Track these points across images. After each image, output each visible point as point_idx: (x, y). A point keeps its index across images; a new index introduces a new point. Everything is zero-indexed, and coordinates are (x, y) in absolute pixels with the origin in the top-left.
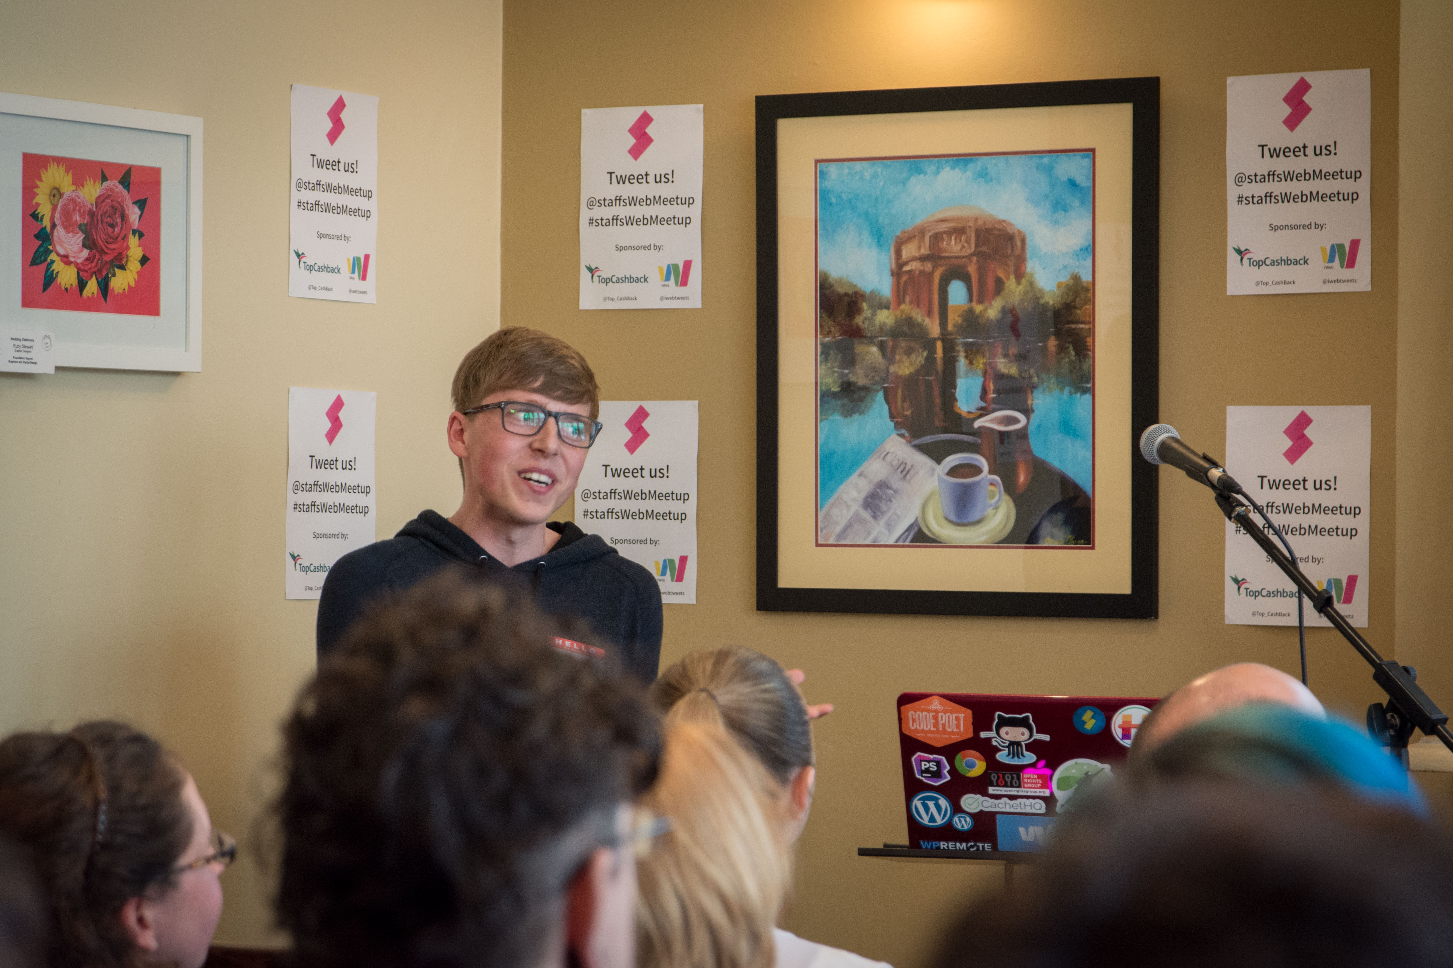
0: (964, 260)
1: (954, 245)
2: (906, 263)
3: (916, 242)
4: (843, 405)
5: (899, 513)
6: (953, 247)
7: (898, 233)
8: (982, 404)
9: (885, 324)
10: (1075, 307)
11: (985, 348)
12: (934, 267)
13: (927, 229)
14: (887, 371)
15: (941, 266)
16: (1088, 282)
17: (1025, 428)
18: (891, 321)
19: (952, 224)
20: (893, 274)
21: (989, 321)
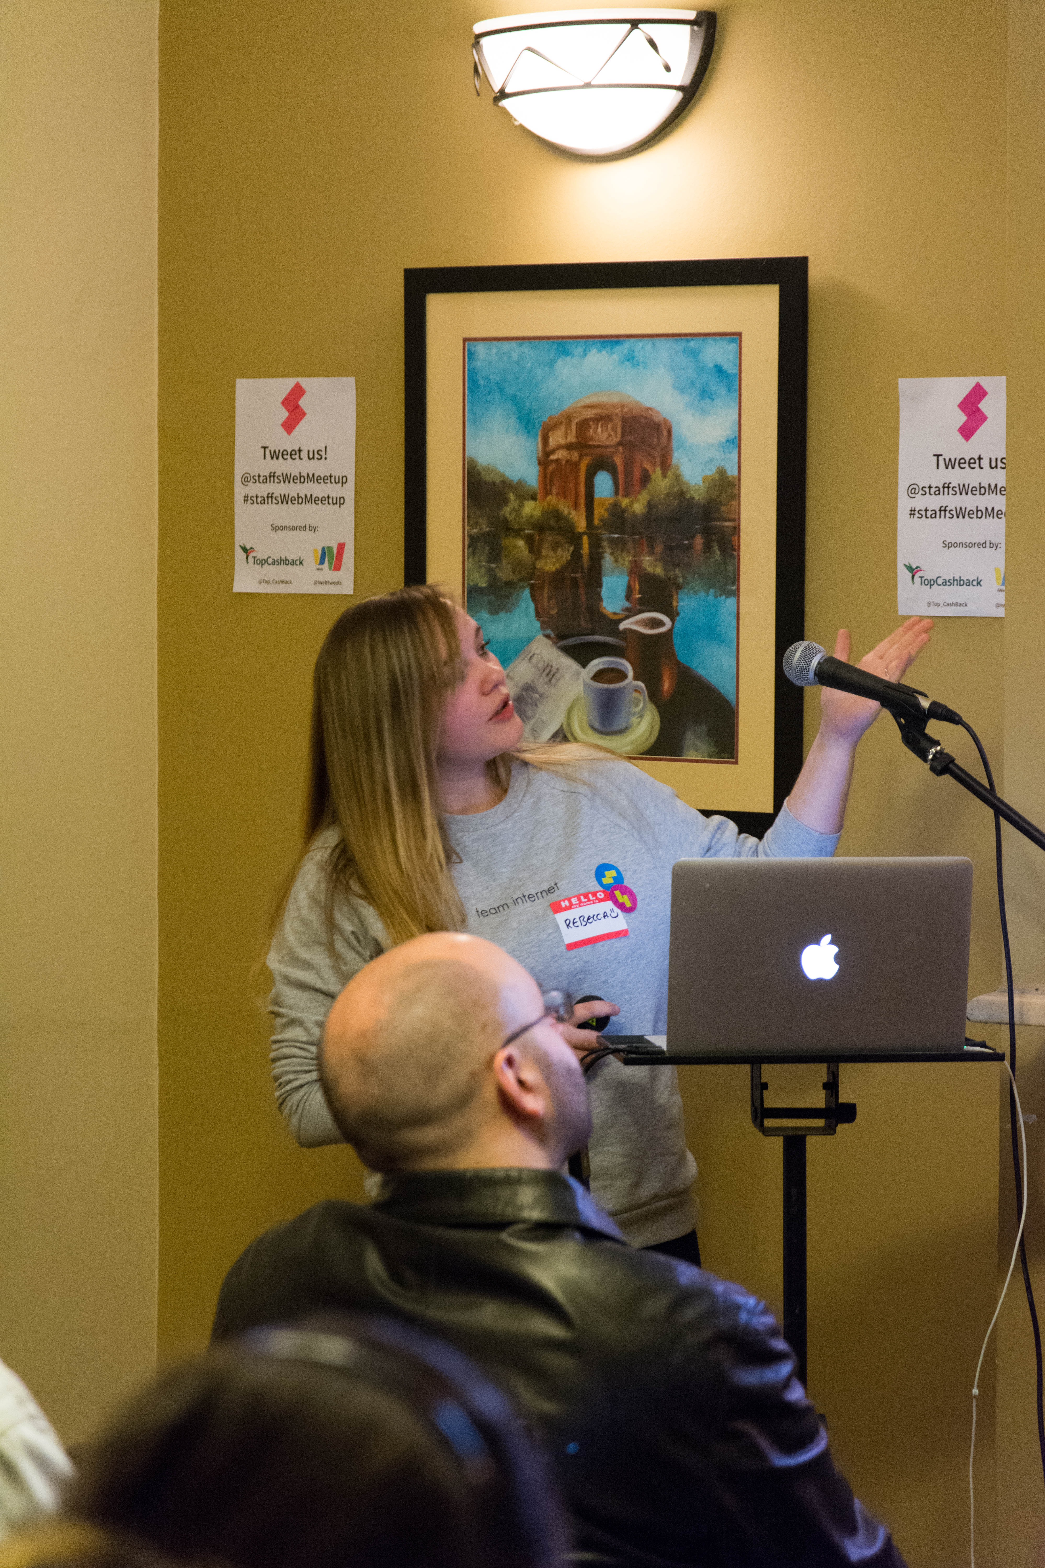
0: (611, 449)
2: (553, 452)
3: (563, 428)
4: (491, 602)
5: (544, 718)
6: (600, 435)
7: (545, 419)
8: (627, 605)
9: (532, 516)
10: (721, 504)
11: (630, 545)
12: (581, 456)
13: (574, 415)
14: (534, 567)
15: (587, 455)
16: (733, 478)
17: (670, 632)
18: (537, 513)
19: (598, 411)
20: (540, 463)
21: (635, 515)
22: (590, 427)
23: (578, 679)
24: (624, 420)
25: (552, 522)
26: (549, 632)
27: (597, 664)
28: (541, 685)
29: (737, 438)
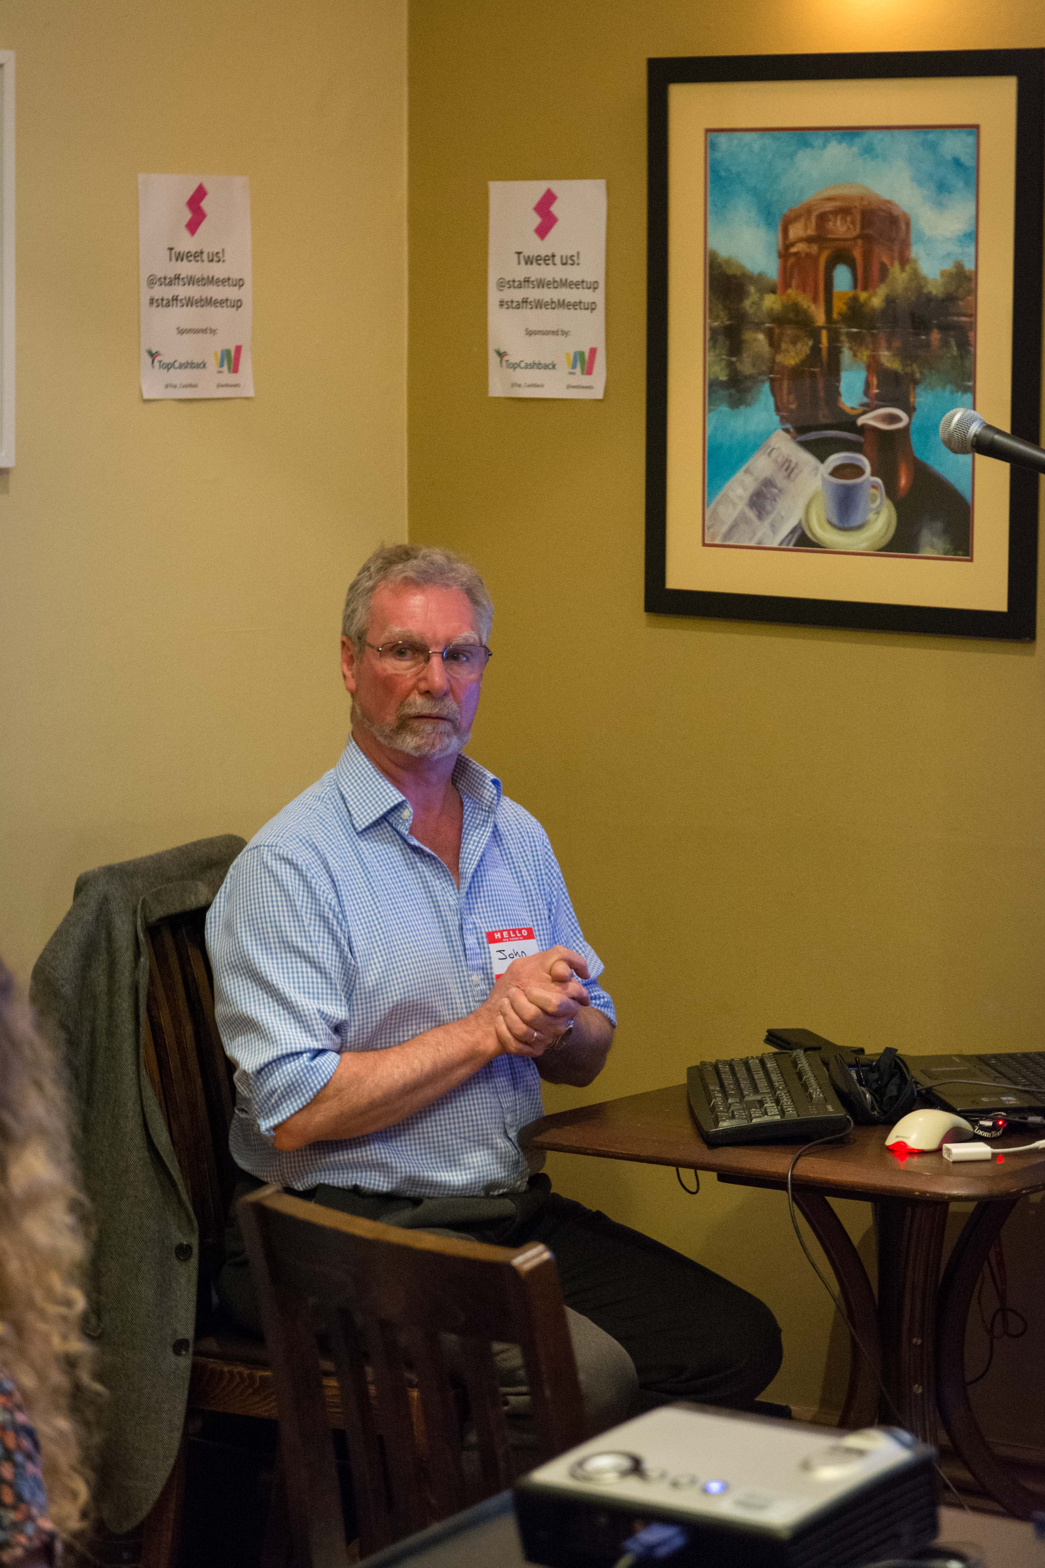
0: (849, 242)
2: (793, 245)
3: (803, 221)
4: (730, 396)
5: (783, 513)
6: (840, 228)
7: (785, 211)
8: (866, 400)
9: (772, 309)
10: (957, 299)
11: (868, 339)
12: (821, 249)
13: (814, 207)
14: (774, 361)
15: (826, 248)
16: (970, 272)
17: (906, 429)
18: (777, 307)
19: (838, 204)
20: (780, 256)
21: (873, 310)
22: (829, 220)
23: (816, 474)
24: (864, 214)
25: (791, 315)
26: (788, 426)
27: (836, 459)
28: (780, 480)
29: (975, 231)
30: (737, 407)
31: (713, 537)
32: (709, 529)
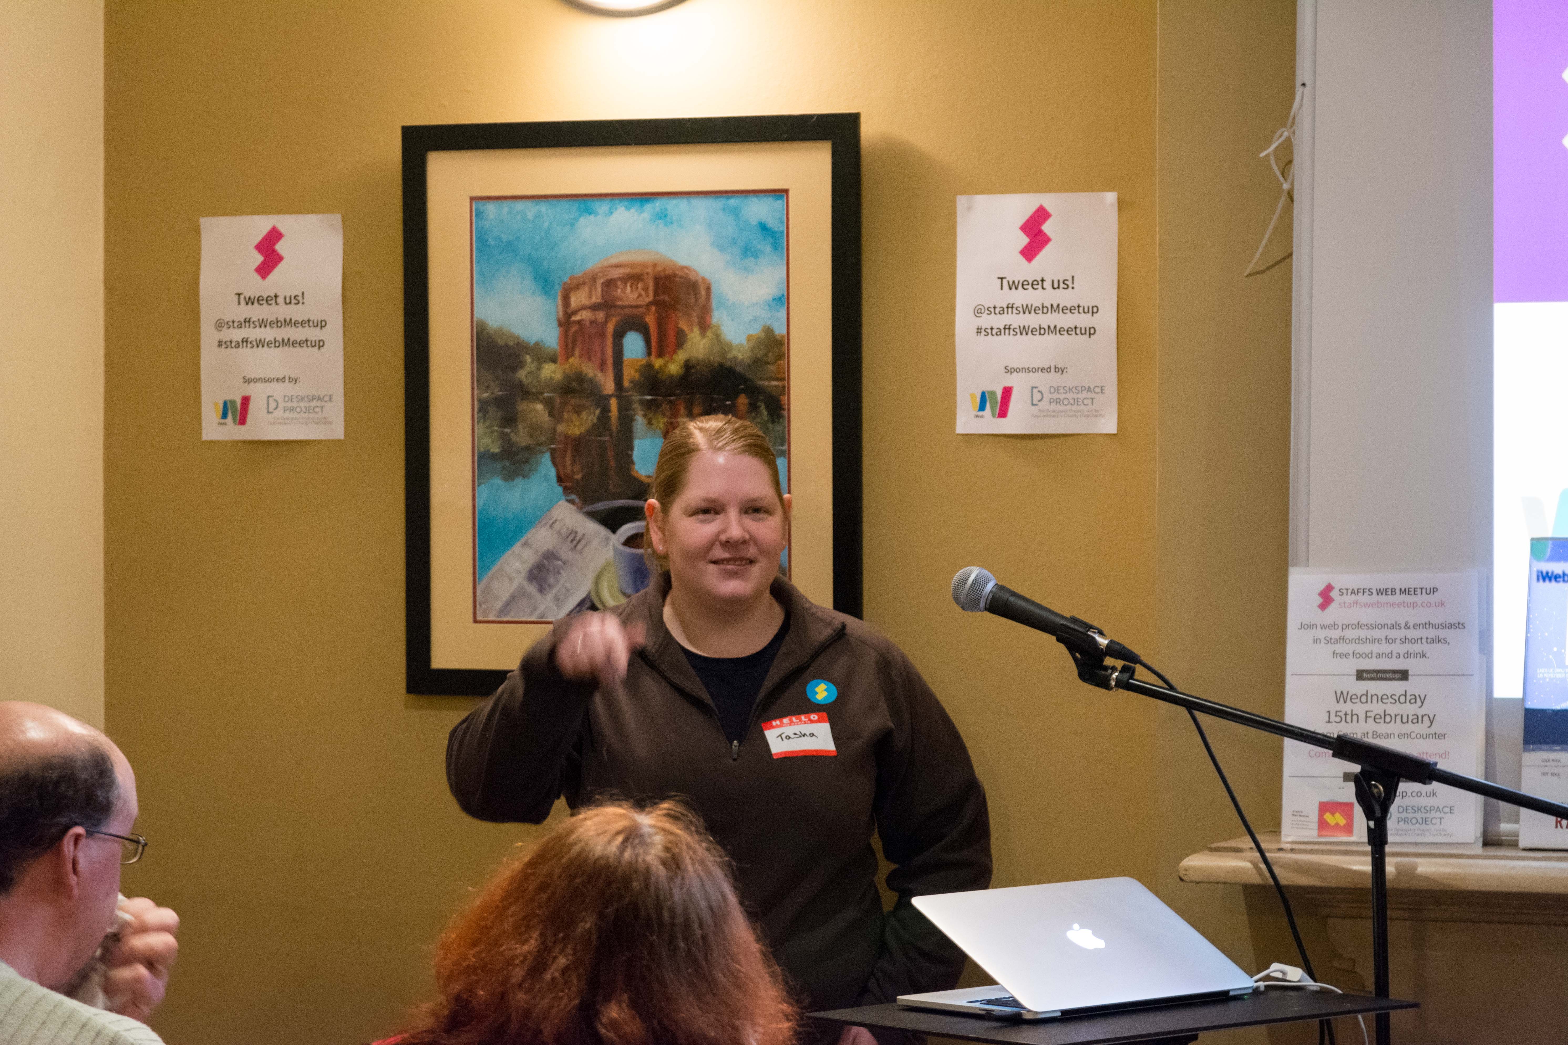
0: (641, 309)
1: (629, 294)
2: (575, 312)
3: (586, 289)
4: (504, 468)
5: (569, 586)
6: (629, 295)
7: (566, 279)
9: (551, 379)
10: (768, 363)
12: (607, 316)
13: (599, 274)
14: (555, 431)
15: (615, 315)
16: (782, 337)
18: (558, 376)
19: (627, 270)
20: (560, 324)
21: (670, 377)
22: (617, 287)
23: (607, 545)
24: (657, 280)
25: (575, 385)
26: (573, 497)
27: (627, 529)
28: (565, 553)
29: (786, 297)
30: (513, 479)
31: (486, 613)
32: (481, 605)
